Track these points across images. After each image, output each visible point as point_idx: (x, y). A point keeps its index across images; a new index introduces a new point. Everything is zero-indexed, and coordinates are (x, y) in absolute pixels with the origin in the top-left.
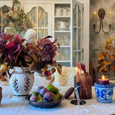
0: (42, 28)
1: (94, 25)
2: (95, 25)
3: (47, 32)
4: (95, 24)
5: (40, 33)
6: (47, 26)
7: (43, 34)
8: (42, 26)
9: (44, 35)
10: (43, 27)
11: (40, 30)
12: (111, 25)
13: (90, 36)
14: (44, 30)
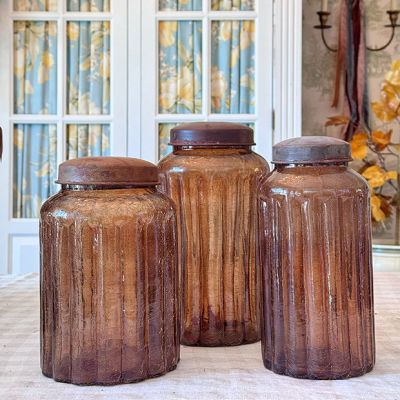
0: (83, 15)
1: (321, 14)
2: (327, 14)
3: (105, 33)
4: (325, 10)
5: (74, 38)
6: (105, 7)
7: (88, 44)
8: (84, 6)
9: (93, 47)
10: (89, 10)
11: (76, 26)
12: (396, 13)
13: (304, 66)
14: (94, 27)
